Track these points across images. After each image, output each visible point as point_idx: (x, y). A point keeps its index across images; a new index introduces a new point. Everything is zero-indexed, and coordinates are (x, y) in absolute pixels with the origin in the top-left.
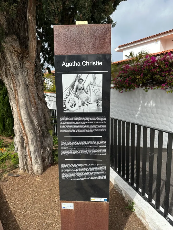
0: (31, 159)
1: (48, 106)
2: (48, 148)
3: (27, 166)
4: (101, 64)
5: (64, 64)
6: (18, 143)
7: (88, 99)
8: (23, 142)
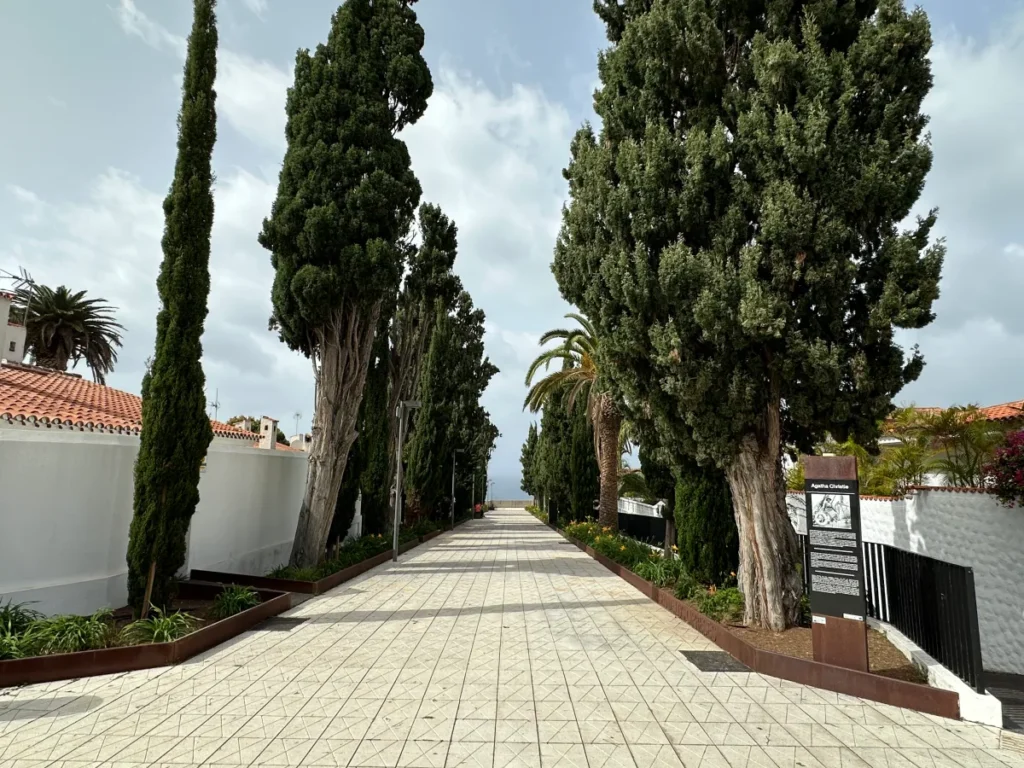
0: (766, 601)
1: (792, 523)
2: (793, 592)
3: (759, 615)
4: (847, 487)
5: (813, 485)
6: (746, 575)
7: (836, 516)
8: (753, 574)
